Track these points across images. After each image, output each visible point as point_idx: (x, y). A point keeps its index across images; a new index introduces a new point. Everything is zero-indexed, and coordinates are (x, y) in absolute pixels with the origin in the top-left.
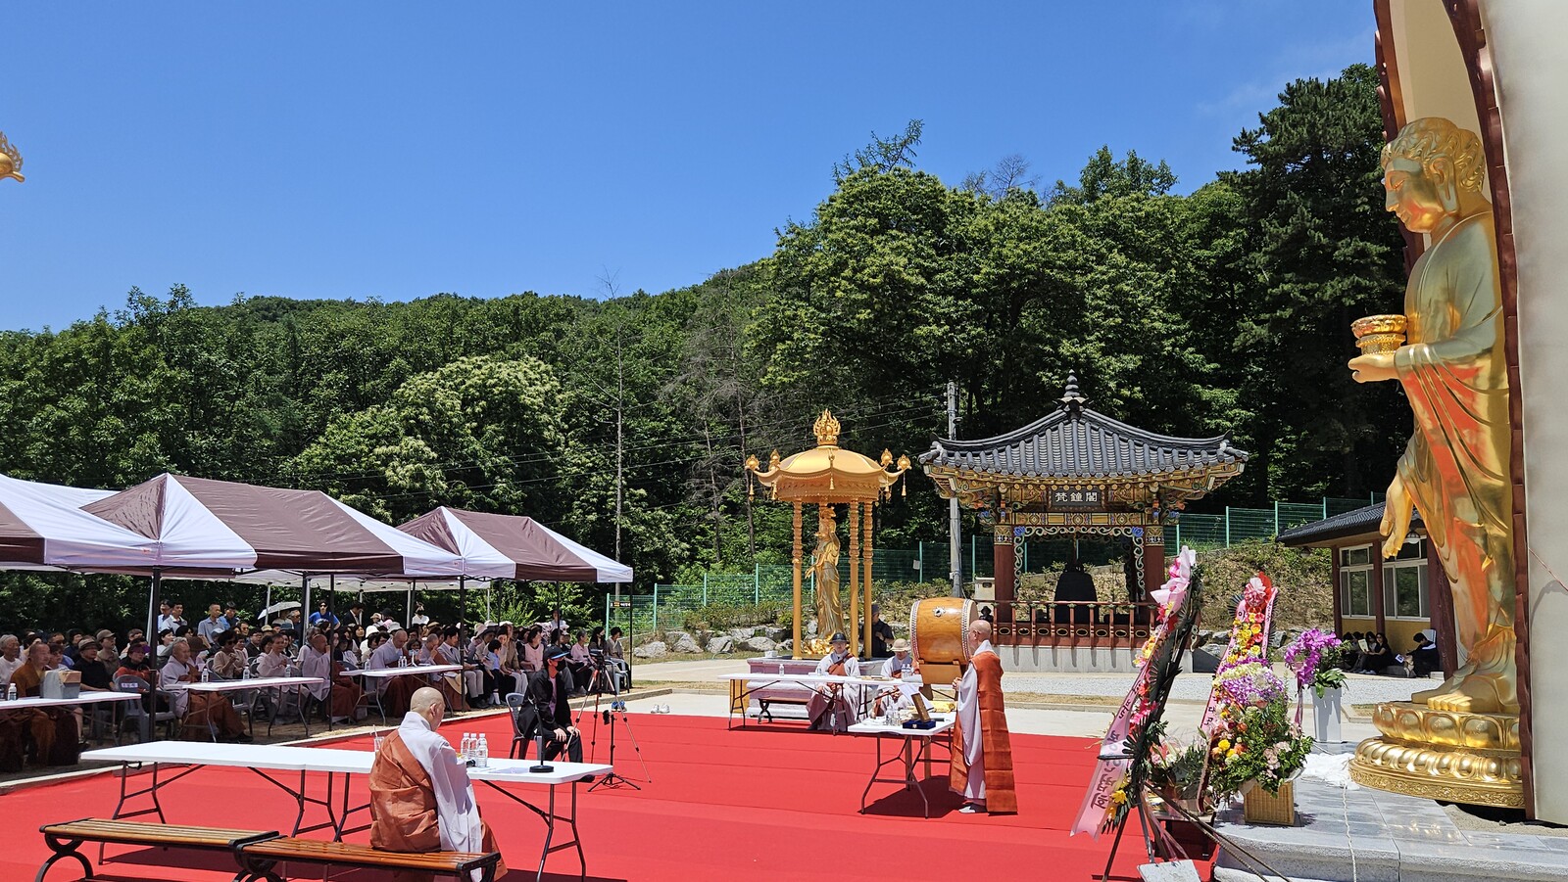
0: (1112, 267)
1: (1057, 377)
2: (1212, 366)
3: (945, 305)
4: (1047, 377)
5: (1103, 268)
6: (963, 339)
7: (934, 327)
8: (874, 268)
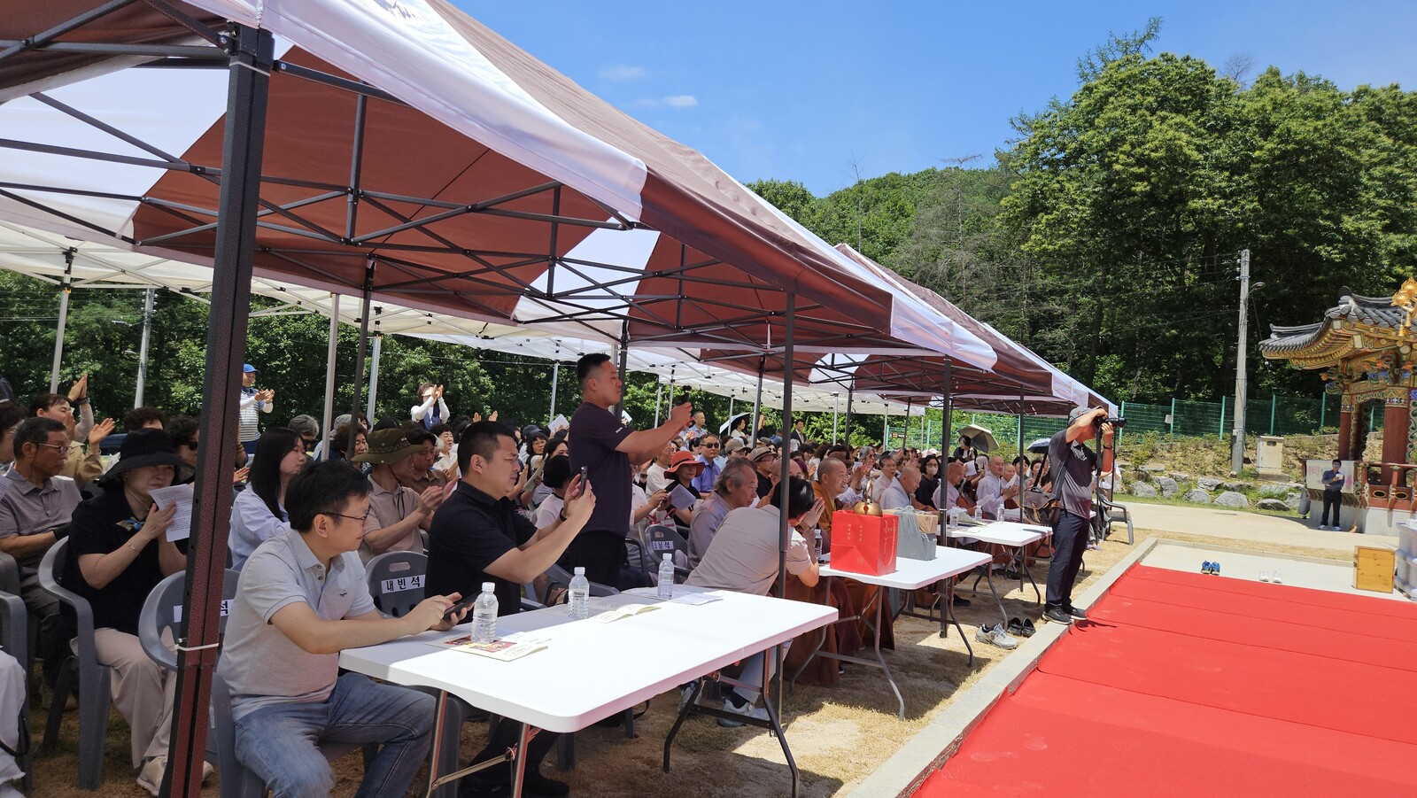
0: (1384, 150)
1: (1336, 251)
3: (1220, 180)
4: (1326, 251)
5: (1373, 151)
6: (1236, 213)
7: (1210, 200)
8: (1156, 142)
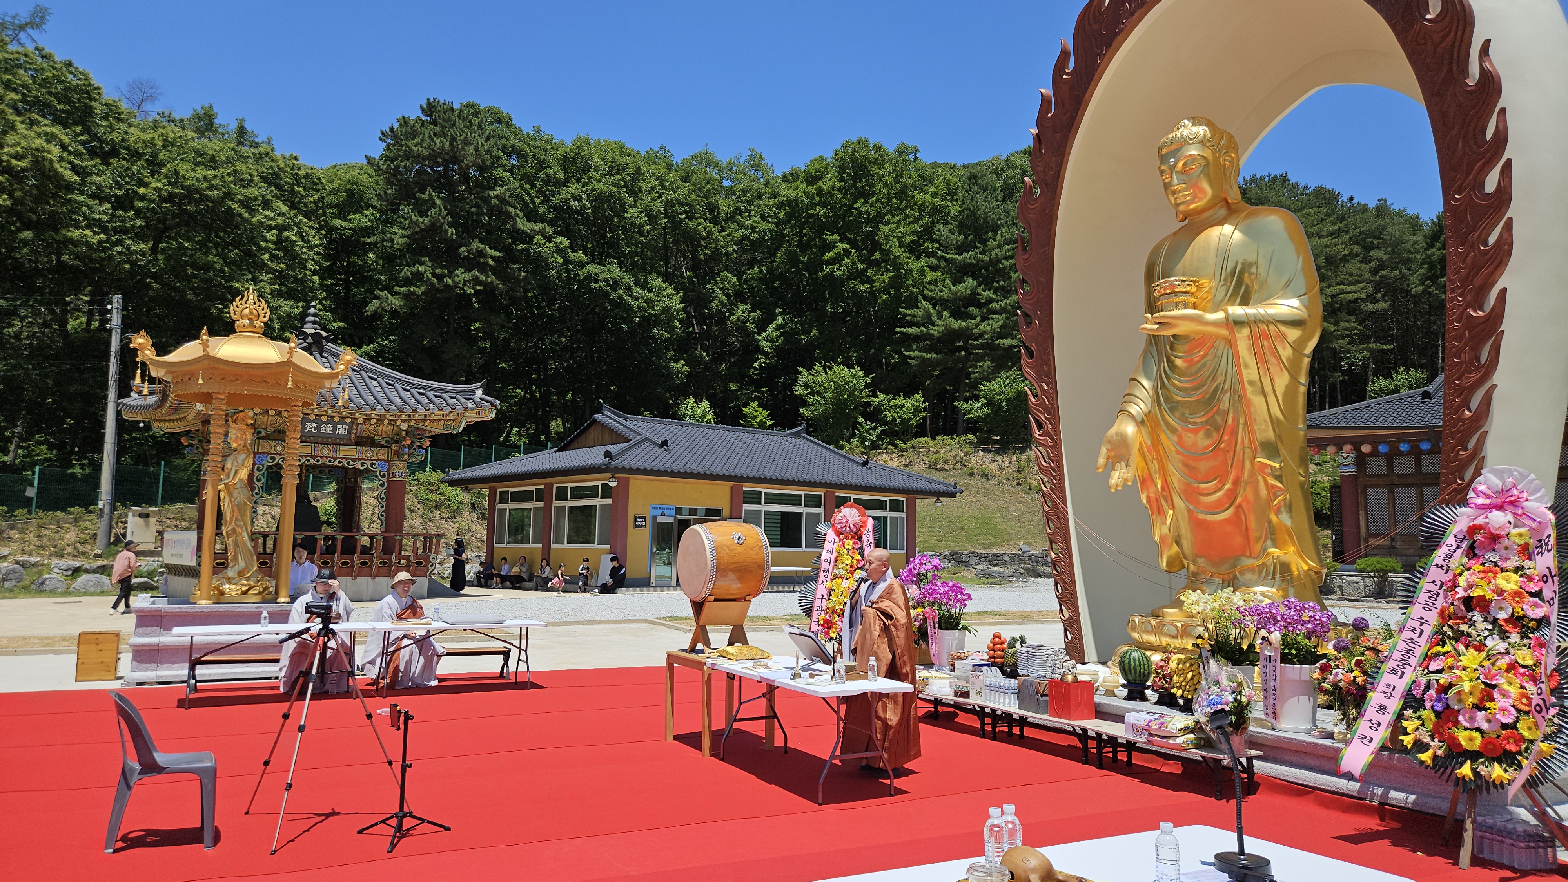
2: (340, 324)
6: (120, 253)
